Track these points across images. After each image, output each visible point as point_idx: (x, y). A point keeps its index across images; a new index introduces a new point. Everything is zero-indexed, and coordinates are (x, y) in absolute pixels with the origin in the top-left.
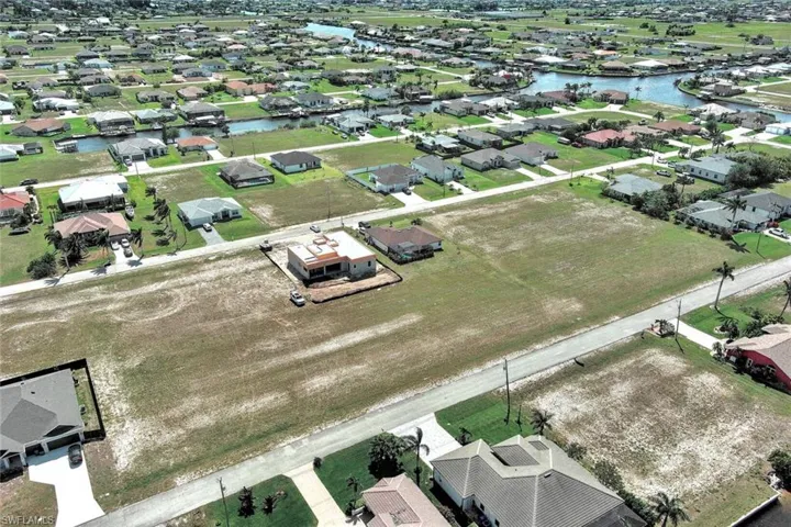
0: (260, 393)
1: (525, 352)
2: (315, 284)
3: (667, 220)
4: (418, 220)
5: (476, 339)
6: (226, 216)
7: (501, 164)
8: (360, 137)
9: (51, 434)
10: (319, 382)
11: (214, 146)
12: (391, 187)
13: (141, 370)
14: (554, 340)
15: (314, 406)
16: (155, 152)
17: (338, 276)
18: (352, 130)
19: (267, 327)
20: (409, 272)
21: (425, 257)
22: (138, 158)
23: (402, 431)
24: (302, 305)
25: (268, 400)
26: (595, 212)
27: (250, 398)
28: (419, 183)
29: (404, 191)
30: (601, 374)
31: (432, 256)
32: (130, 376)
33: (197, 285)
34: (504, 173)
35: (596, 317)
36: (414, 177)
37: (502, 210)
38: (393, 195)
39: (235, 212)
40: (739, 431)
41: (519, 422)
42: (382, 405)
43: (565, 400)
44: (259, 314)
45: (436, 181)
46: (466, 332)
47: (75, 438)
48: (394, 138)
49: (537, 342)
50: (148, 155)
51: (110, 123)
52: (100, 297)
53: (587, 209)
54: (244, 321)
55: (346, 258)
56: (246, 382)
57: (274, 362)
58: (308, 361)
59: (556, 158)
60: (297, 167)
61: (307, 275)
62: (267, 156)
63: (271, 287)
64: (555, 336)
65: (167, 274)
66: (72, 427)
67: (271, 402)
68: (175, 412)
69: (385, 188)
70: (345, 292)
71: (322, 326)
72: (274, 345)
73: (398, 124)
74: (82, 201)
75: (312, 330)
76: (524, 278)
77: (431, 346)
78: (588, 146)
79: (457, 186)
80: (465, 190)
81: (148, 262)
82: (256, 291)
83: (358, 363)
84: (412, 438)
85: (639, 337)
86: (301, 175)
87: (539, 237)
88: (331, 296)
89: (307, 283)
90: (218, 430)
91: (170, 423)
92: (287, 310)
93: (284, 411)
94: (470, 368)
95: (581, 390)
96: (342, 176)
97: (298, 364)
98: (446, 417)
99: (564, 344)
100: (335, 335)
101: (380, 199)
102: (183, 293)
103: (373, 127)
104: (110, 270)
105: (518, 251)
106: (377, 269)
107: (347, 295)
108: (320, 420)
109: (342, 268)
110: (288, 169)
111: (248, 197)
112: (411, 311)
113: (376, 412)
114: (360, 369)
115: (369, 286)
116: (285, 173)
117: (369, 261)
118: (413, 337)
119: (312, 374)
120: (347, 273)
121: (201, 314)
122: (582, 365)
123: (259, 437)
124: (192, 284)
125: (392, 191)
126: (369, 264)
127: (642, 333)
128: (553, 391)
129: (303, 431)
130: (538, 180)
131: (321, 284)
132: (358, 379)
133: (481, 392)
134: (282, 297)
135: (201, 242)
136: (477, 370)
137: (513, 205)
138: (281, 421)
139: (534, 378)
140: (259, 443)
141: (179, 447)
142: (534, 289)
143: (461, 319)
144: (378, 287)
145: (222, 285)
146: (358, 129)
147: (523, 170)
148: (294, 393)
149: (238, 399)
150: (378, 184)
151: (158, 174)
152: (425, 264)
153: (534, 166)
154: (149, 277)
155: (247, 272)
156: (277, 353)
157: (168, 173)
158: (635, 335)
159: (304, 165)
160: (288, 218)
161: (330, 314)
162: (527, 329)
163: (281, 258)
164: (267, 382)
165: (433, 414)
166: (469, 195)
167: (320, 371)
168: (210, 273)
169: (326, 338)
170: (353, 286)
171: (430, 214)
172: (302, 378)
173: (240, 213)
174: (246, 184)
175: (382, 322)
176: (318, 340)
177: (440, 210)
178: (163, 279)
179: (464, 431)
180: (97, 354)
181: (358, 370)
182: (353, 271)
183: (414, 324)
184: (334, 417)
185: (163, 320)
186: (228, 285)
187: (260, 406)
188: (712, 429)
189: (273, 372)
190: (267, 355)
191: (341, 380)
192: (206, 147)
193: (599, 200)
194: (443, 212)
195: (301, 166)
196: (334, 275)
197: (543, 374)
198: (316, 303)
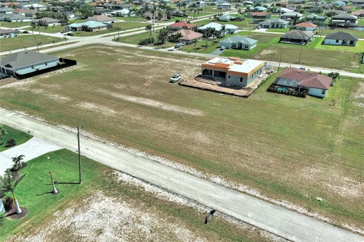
2: (200, 78)
5: (193, 144)
6: (239, 48)
9: (7, 66)
17: (221, 80)
20: (262, 96)
21: (296, 95)
22: (266, 27)
31: (303, 96)
39: (247, 47)
49: (225, 177)
66: (11, 67)
86: (332, 46)
88: (191, 85)
89: (198, 76)
99: (241, 197)
107: (198, 88)
110: (326, 41)
114: (111, 112)
115: (219, 90)
116: (323, 44)
117: (243, 77)
120: (225, 81)
126: (241, 80)
131: (202, 80)
142: (338, 154)
159: (340, 42)
162: (244, 166)
195: (337, 41)
196: (217, 80)
197: (161, 193)
198: (179, 84)
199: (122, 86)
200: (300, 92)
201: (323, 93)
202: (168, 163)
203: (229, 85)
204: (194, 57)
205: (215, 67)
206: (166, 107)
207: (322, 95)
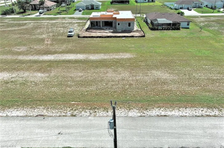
2: (91, 30)
6: (93, 8)
12: (181, 6)
17: (109, 29)
20: (153, 34)
21: (173, 29)
28: (200, 8)
29: (188, 9)
31: (178, 29)
36: (198, 4)
38: (181, 10)
39: (97, 7)
44: (44, 36)
45: (211, 8)
61: (90, 25)
69: (178, 7)
71: (64, 47)
77: (116, 76)
86: (143, 4)
88: (90, 36)
89: (88, 29)
92: (60, 37)
96: (161, 4)
100: (61, 53)
106: (135, 29)
107: (100, 37)
109: (113, 26)
111: (112, 7)
114: (40, 76)
115: (118, 36)
116: (137, 3)
118: (110, 67)
125: (181, 8)
126: (129, 25)
131: (95, 31)
132: (24, 83)
135: (72, 14)
144: (124, 37)
150: (175, 5)
161: (78, 43)
170: (110, 34)
171: (197, 17)
173: (100, 8)
174: (117, 3)
177: (204, 17)
182: (117, 27)
183: (122, 59)
194: (207, 17)
195: (145, 1)
196: (106, 29)
198: (79, 37)
199: (23, 49)
200: (175, 26)
201: (188, 25)
202: (176, 113)
203: (120, 31)
204: (64, 18)
205: (103, 18)
206: (93, 57)
207: (188, 27)
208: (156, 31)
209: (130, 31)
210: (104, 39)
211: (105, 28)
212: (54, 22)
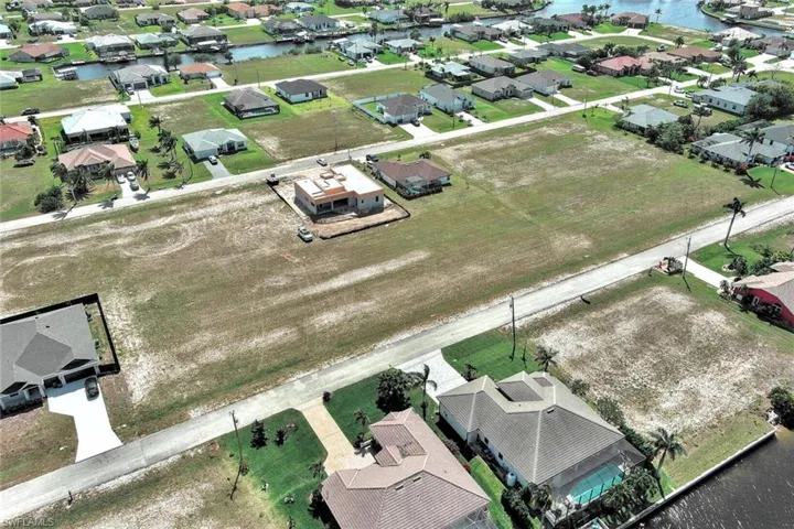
0: (270, 329)
1: (532, 289)
2: (323, 220)
3: (681, 154)
4: (427, 153)
5: (484, 277)
6: (231, 150)
7: (512, 94)
8: (368, 64)
9: (67, 367)
10: (328, 318)
11: (218, 73)
12: (398, 118)
13: (152, 304)
14: (561, 278)
15: (323, 343)
16: (157, 80)
17: (346, 210)
18: (359, 56)
19: (276, 263)
20: (416, 208)
21: (433, 193)
22: (140, 87)
23: (410, 367)
24: (310, 241)
25: (278, 336)
26: (608, 145)
27: (260, 333)
28: (429, 114)
29: (413, 122)
30: (607, 311)
31: (440, 191)
32: (142, 312)
33: (204, 220)
34: (516, 103)
35: (604, 254)
36: (423, 107)
37: (513, 143)
38: (402, 126)
39: (241, 144)
40: (742, 369)
41: (524, 359)
42: (389, 342)
43: (570, 338)
44: (267, 250)
45: (446, 112)
46: (474, 269)
47: (91, 371)
48: (402, 65)
49: (544, 280)
50: (150, 83)
51: (110, 49)
52: (108, 231)
53: (599, 142)
54: (253, 256)
55: (354, 193)
56: (256, 317)
57: (283, 298)
58: (316, 298)
59: (570, 87)
60: (302, 97)
61: (314, 210)
62: (272, 84)
63: (279, 223)
64: (562, 273)
65: (174, 208)
66: (87, 361)
67: (281, 338)
68: (187, 347)
69: (393, 119)
70: (353, 228)
71: (329, 263)
72: (283, 281)
73: (406, 49)
74: (85, 132)
75: (321, 266)
76: (533, 214)
77: (439, 282)
78: (604, 74)
79: (467, 117)
80: (475, 121)
81: (155, 196)
82: (263, 226)
83: (366, 300)
84: (419, 374)
85: (646, 275)
86: (307, 105)
87: (549, 171)
88: (339, 232)
89: (315, 218)
90: (230, 364)
91: (182, 358)
92: (295, 246)
93: (293, 346)
94: (477, 305)
95: (586, 327)
96: (349, 105)
97: (306, 300)
98: (453, 354)
99: (570, 282)
100: (343, 271)
101: (388, 130)
102: (191, 227)
103: (381, 53)
104: (118, 204)
105: (527, 187)
106: (385, 204)
107: (354, 231)
108: (329, 355)
109: (350, 203)
110: (294, 98)
111: (253, 129)
112: (418, 247)
113: (384, 348)
115: (376, 222)
116: (291, 103)
117: (377, 197)
118: (421, 274)
119: (320, 311)
120: (354, 208)
121: (209, 249)
122: (589, 303)
123: (270, 372)
124: (200, 219)
125: (401, 122)
126: (377, 199)
127: (651, 270)
128: (559, 328)
129: (312, 366)
130: (551, 111)
131: (329, 220)
132: (366, 316)
133: (487, 329)
134: (289, 233)
135: (208, 176)
136: (483, 308)
137: (523, 138)
138: (291, 356)
139: (540, 316)
140: (270, 378)
141: (193, 381)
142: (543, 225)
143: (469, 256)
144: (386, 223)
145: (229, 220)
146: (366, 55)
147: (535, 100)
148: (303, 328)
149: (248, 335)
150: (386, 115)
151: (161, 104)
152: (433, 199)
153: (546, 95)
154: (157, 211)
155: (254, 207)
156: (286, 289)
157: (171, 102)
158: (642, 273)
159: (310, 94)
160: (294, 151)
161: (338, 250)
162: (534, 267)
163: (288, 193)
164: (276, 318)
165: (439, 351)
166: (479, 126)
167: (328, 308)
168: (217, 207)
169: (334, 275)
170: (361, 222)
171: (439, 147)
172: (311, 314)
173: (246, 145)
174: (251, 114)
175: (389, 259)
176: (326, 277)
177: (449, 143)
178: (171, 213)
179: (470, 367)
180: (108, 288)
181: (366, 307)
182: (360, 206)
183: (421, 261)
184: (343, 353)
185: (172, 256)
186: (236, 220)
187: (270, 342)
188: (715, 367)
189: (283, 307)
190: (276, 291)
191: (349, 317)
192: (209, 74)
193: (612, 132)
194: (453, 145)
195: (307, 95)
196: (341, 211)
197: (550, 312)
198: (324, 239)
200: (434, 188)
201: (448, 179)
203: (367, 211)
205: (334, 197)
207: (449, 182)
208: (414, 201)
209: (379, 209)
210: (361, 233)
211: (338, 209)
212: (219, 209)
